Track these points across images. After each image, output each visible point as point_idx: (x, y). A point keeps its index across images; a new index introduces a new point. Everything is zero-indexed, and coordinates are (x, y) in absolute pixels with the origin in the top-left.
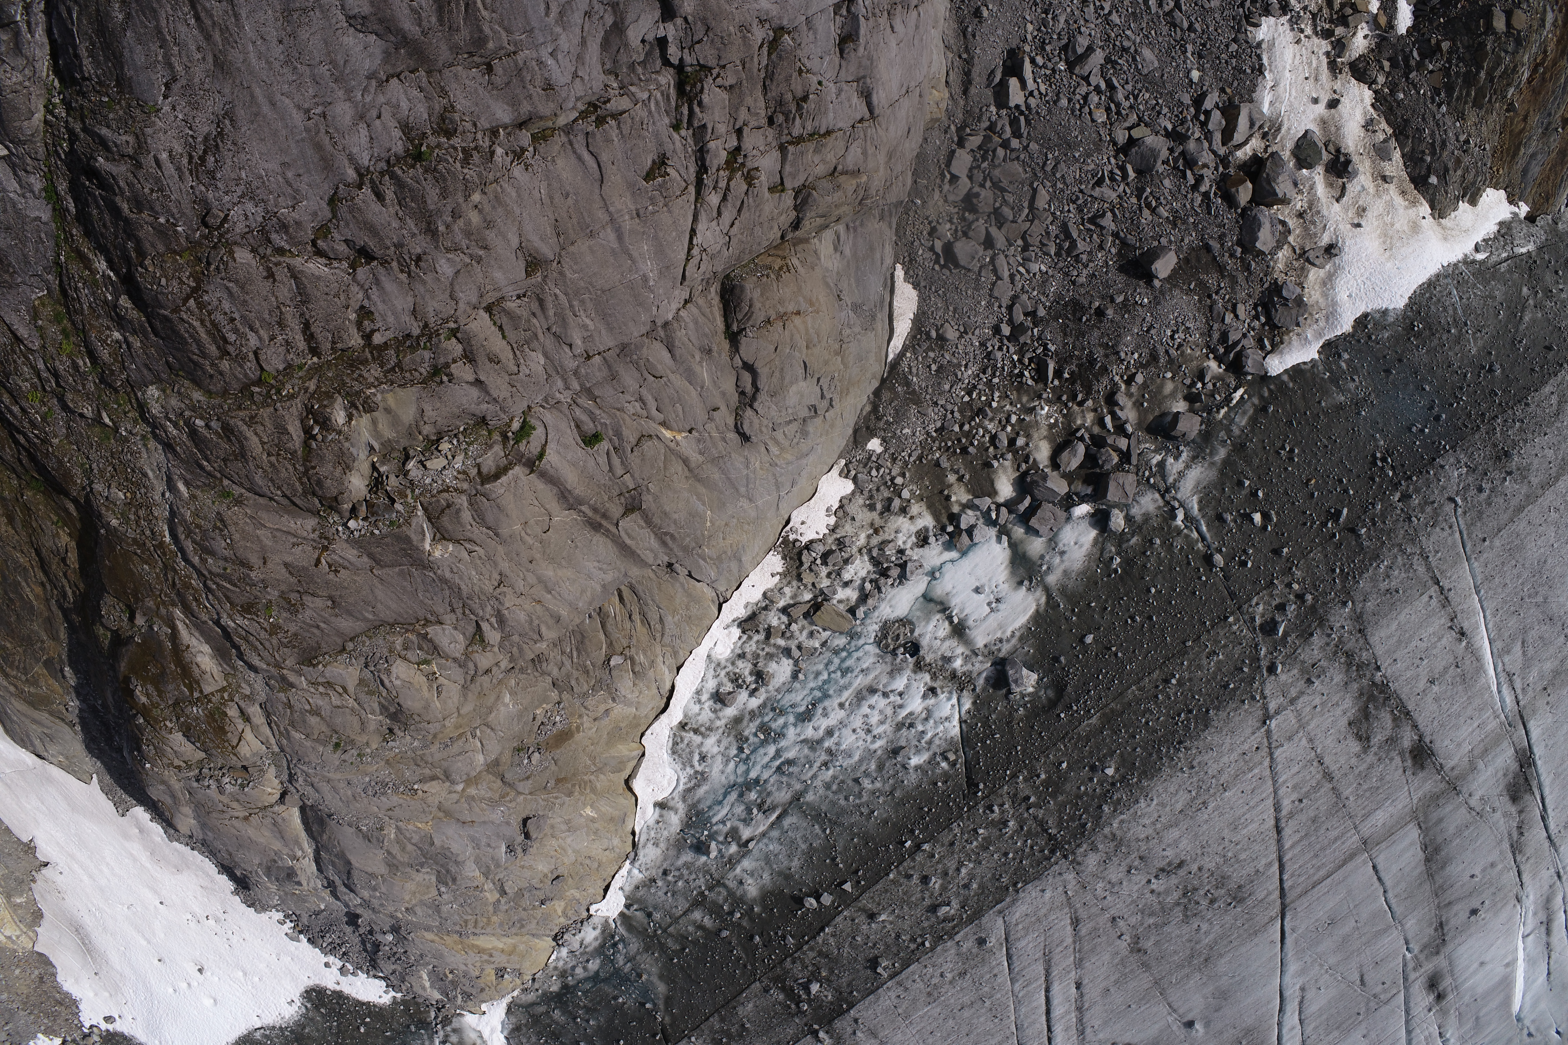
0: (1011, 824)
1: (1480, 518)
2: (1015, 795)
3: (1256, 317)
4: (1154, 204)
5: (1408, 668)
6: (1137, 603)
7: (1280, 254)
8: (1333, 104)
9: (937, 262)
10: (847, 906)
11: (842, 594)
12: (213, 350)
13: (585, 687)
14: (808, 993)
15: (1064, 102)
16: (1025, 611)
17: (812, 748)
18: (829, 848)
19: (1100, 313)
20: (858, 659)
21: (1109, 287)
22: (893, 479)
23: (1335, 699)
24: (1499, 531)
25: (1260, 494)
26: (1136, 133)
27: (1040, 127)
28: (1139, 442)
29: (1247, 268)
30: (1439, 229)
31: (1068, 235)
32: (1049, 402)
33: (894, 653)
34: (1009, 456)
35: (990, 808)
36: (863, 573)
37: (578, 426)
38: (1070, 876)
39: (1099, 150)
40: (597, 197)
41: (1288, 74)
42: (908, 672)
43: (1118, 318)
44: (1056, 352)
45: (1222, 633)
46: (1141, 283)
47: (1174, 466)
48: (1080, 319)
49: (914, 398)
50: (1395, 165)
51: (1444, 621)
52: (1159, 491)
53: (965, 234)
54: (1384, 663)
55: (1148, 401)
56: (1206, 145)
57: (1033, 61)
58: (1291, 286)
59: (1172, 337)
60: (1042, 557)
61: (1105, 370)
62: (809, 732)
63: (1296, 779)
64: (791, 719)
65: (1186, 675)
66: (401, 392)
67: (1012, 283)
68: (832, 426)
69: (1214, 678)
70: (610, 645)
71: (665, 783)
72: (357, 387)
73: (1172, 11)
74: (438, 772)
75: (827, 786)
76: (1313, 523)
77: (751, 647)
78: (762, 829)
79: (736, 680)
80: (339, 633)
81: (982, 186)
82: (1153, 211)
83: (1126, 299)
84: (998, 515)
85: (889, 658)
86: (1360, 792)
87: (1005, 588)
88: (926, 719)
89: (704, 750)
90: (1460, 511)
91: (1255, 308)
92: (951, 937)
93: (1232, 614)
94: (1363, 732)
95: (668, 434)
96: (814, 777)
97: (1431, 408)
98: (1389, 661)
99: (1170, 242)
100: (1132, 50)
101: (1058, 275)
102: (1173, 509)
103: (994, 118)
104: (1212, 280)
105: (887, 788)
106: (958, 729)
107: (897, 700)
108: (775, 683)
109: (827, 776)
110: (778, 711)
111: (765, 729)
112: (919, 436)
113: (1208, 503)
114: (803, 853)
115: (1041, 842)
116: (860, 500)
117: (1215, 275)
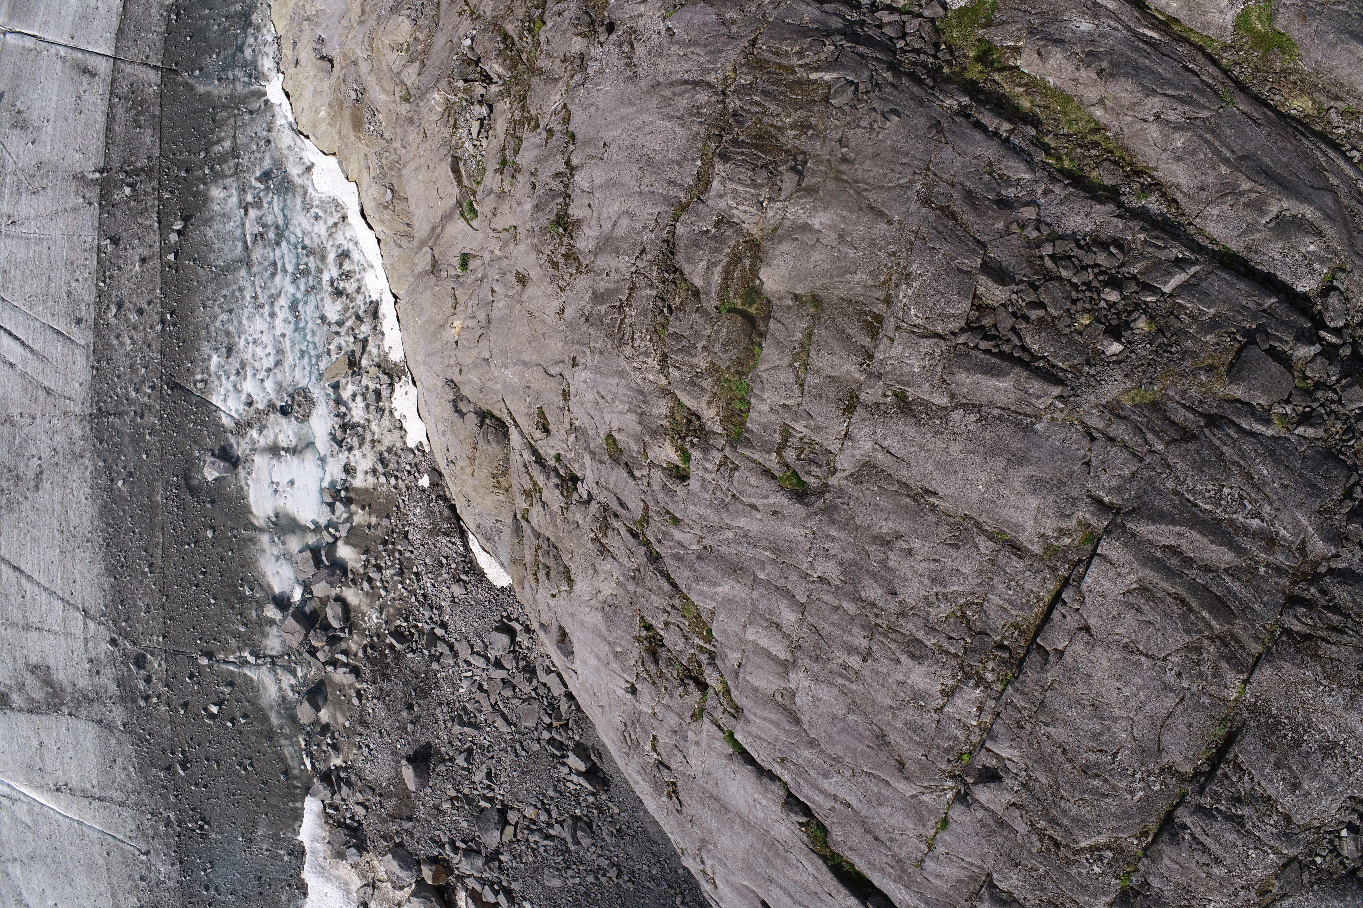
0: (134, 394)
1: (124, 862)
2: (149, 410)
3: (352, 818)
4: (456, 804)
5: (59, 734)
6: (212, 585)
7: (382, 869)
9: (508, 618)
10: (161, 249)
11: (351, 388)
13: (384, 162)
14: (127, 185)
15: (552, 793)
16: (257, 505)
17: (271, 296)
18: (202, 261)
19: (410, 707)
20: (304, 369)
21: (422, 728)
22: (396, 477)
23: (70, 670)
24: (108, 869)
25: (229, 724)
26: (509, 830)
27: (545, 761)
28: (318, 669)
29: (384, 837)
31: (471, 725)
32: (379, 627)
33: (292, 396)
34: (361, 571)
35: (153, 388)
36: (354, 412)
37: (473, 256)
38: (78, 409)
39: (512, 793)
40: (541, 361)
42: (272, 396)
43: (400, 718)
44: (405, 656)
45: (157, 627)
46: (411, 752)
47: (287, 680)
48: (415, 690)
49: (434, 532)
51: (74, 784)
52: (277, 657)
53: (514, 652)
54: (72, 721)
55: (339, 696)
56: (476, 875)
57: (591, 793)
58: (358, 859)
59: (368, 746)
60: (284, 543)
61: (374, 682)
62: (283, 301)
64: (299, 295)
65: (146, 582)
67: (465, 661)
68: (443, 458)
69: (132, 599)
70: (400, 197)
71: (321, 181)
75: (241, 289)
76: (189, 747)
77: (359, 300)
78: (247, 226)
79: (347, 275)
81: (535, 689)
82: (452, 799)
83: (407, 733)
84: (330, 533)
85: (291, 390)
87: (281, 503)
88: (235, 386)
89: (321, 222)
91: (358, 822)
92: (95, 303)
93: (165, 643)
94: (38, 672)
95: (457, 323)
96: (253, 285)
97: (217, 890)
98: (71, 725)
100: (564, 873)
101: (451, 698)
102: (258, 657)
104: (388, 804)
105: (212, 329)
106: (215, 403)
107: (261, 376)
108: (328, 301)
109: (248, 294)
110: (310, 290)
111: (305, 273)
112: (411, 517)
113: (247, 685)
114: (213, 243)
115: (110, 406)
116: (399, 445)
117: (391, 809)
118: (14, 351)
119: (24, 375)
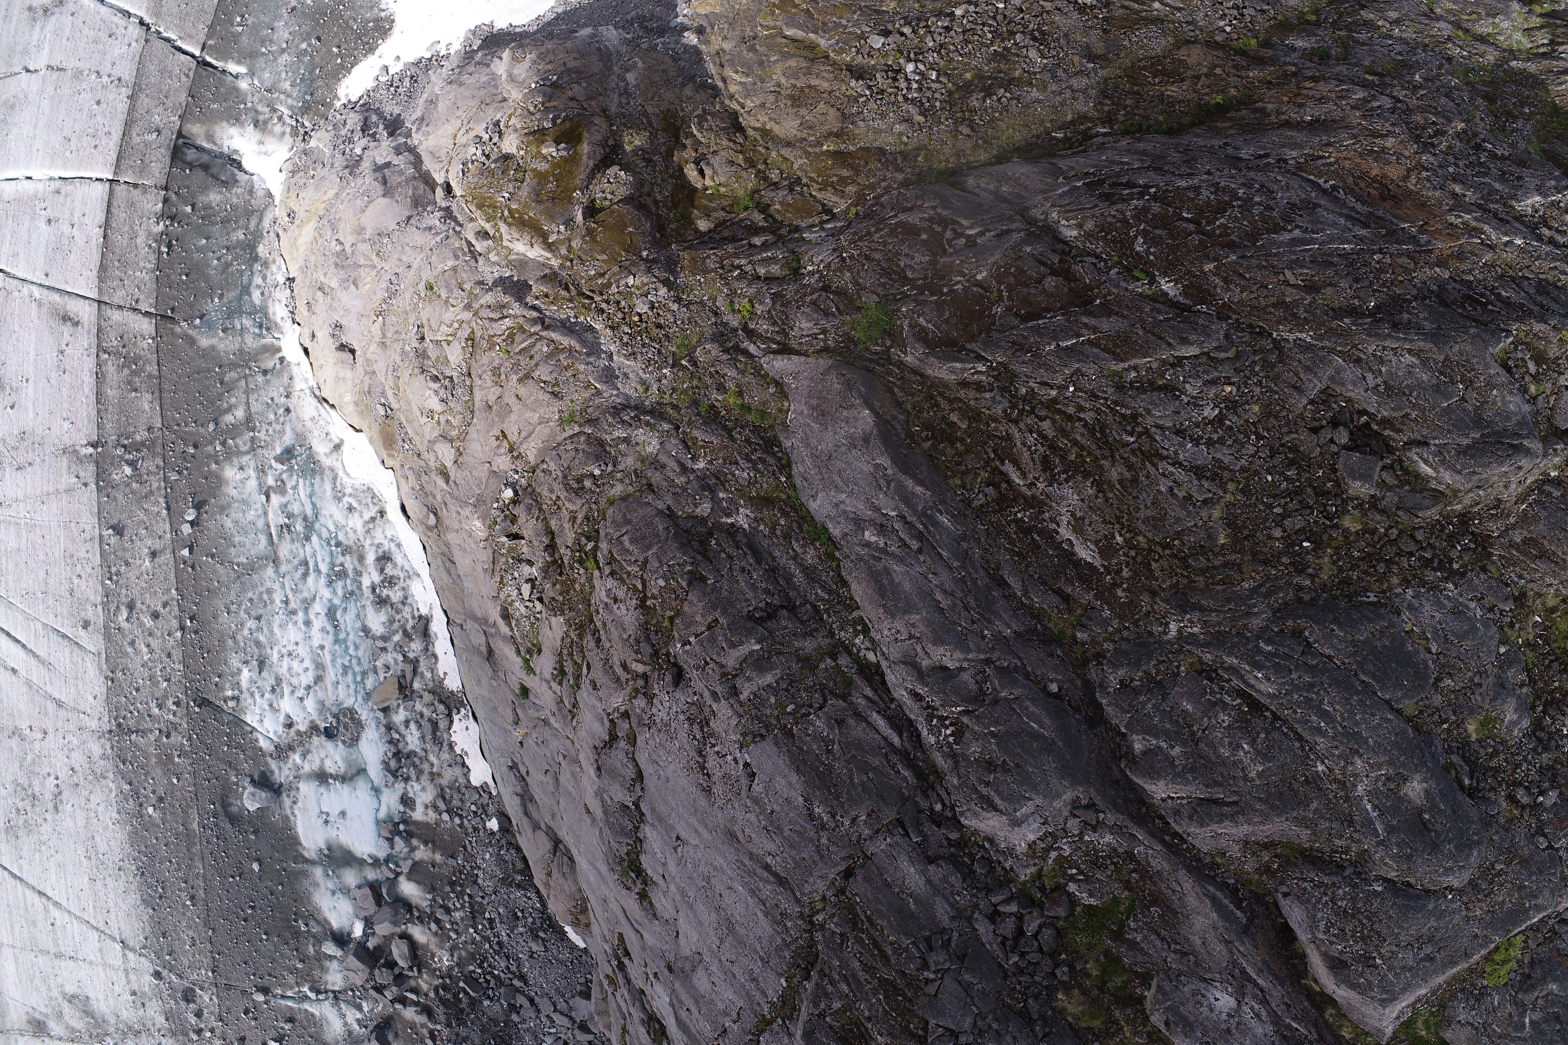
0: (157, 710)
2: (176, 730)
6: (262, 920)
10: (173, 541)
11: (403, 713)
14: (127, 462)
16: (306, 837)
17: (305, 601)
18: (223, 558)
20: (348, 687)
22: (462, 817)
23: (111, 1002)
28: (385, 1006)
32: (451, 969)
33: (335, 716)
34: (428, 910)
35: (177, 704)
36: (409, 739)
38: (95, 725)
42: (315, 716)
44: (481, 1003)
45: (204, 961)
47: (353, 1016)
49: (507, 882)
52: (339, 993)
55: (411, 1034)
60: (339, 877)
62: (318, 608)
64: (336, 601)
65: (189, 915)
67: (548, 1017)
71: (353, 464)
75: (269, 592)
77: (406, 612)
78: (271, 515)
79: (390, 582)
84: (390, 868)
85: (335, 710)
86: (36, 969)
87: (333, 834)
88: (271, 705)
92: (103, 603)
93: (215, 978)
94: (77, 1002)
96: (283, 586)
102: (318, 992)
105: (239, 638)
106: (250, 723)
107: (301, 693)
108: (370, 611)
109: (278, 598)
110: (349, 596)
111: (342, 574)
112: (480, 861)
113: (308, 1021)
114: (232, 535)
115: (131, 723)
116: (461, 781)
118: (16, 656)
119: (29, 684)
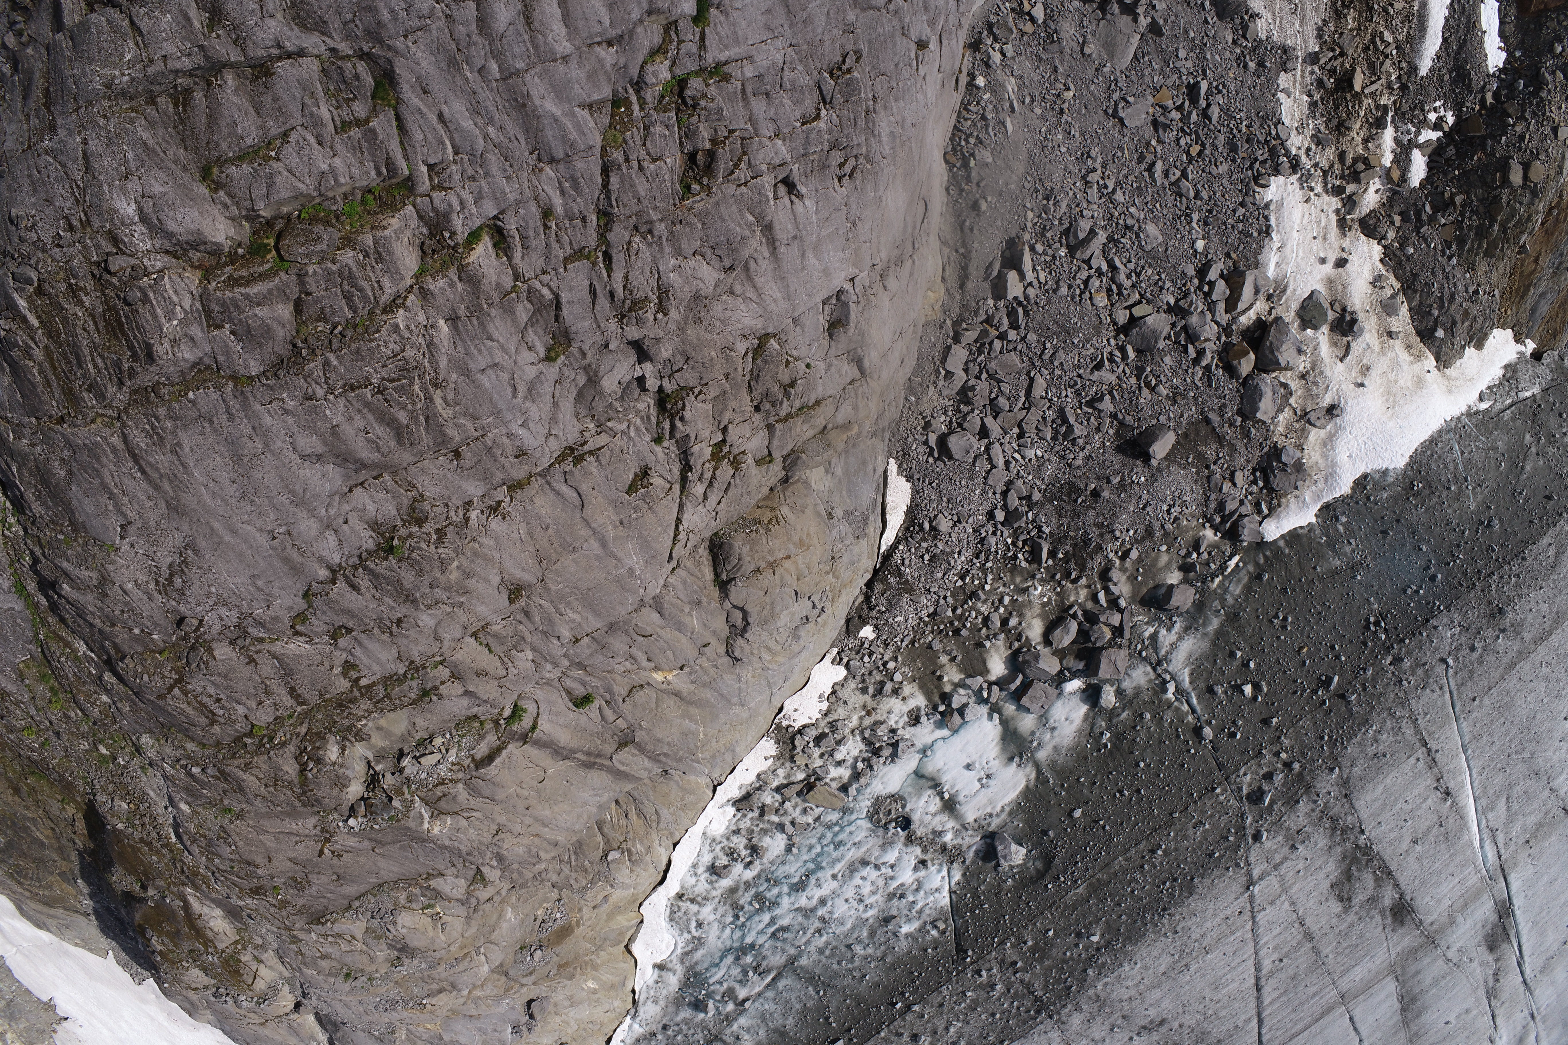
0: (998, 987)
1: (1471, 678)
2: (1003, 960)
3: (1255, 482)
4: (1153, 382)
5: (1391, 830)
6: (1126, 777)
7: (1281, 418)
8: (1341, 263)
9: (931, 454)
11: (834, 772)
12: (203, 720)
13: (584, 882)
15: (1064, 290)
16: (1015, 786)
17: (806, 916)
18: (822, 1009)
19: (1095, 494)
20: (851, 833)
21: (1106, 468)
22: (885, 664)
23: (1318, 863)
24: (1490, 689)
25: (1252, 665)
26: (1137, 312)
27: (1039, 318)
28: (1132, 615)
29: (1247, 435)
30: (1444, 381)
31: (1065, 420)
32: (1043, 581)
33: (886, 827)
34: (1002, 636)
35: (978, 972)
36: (856, 753)
37: (568, 693)
38: (1055, 1035)
39: (1098, 333)
40: (578, 520)
41: (1295, 234)
42: (899, 846)
43: (1114, 498)
44: (1050, 534)
45: (1209, 804)
46: (1139, 462)
47: (1166, 638)
48: (1076, 501)
49: (907, 587)
50: (1402, 320)
51: (1430, 782)
52: (1151, 664)
53: (960, 425)
54: (1368, 826)
55: (1142, 575)
56: (1209, 316)
57: (1032, 249)
58: (1290, 449)
59: (1168, 511)
60: (1033, 733)
61: (1099, 548)
62: (803, 901)
63: (1278, 940)
64: (785, 889)
65: (1173, 845)
66: (391, 715)
67: (1007, 469)
68: (824, 625)
69: (1200, 848)
70: (607, 842)
71: (664, 947)
72: (347, 723)
73: (1178, 180)
74: (445, 984)
75: (821, 951)
76: (1304, 690)
77: (745, 824)
78: (757, 989)
79: (731, 853)
80: (344, 897)
81: (978, 377)
82: (1153, 389)
83: (1123, 479)
84: (989, 694)
85: (881, 832)
86: (1340, 950)
87: (995, 765)
88: (917, 890)
89: (701, 917)
90: (1451, 671)
91: (1253, 473)
93: (1219, 784)
94: (1344, 894)
95: (658, 677)
96: (808, 942)
97: (1428, 568)
98: (1373, 824)
99: (1169, 419)
100: (1136, 228)
101: (1055, 459)
102: (1165, 682)
103: (991, 312)
104: (1210, 451)
105: (879, 953)
106: (948, 899)
107: (887, 871)
108: (770, 856)
109: (821, 942)
110: (772, 882)
111: (759, 899)
112: (912, 622)
113: (1200, 674)
114: (798, 1012)
115: (1027, 1003)
116: (853, 685)
117: (1214, 446)
